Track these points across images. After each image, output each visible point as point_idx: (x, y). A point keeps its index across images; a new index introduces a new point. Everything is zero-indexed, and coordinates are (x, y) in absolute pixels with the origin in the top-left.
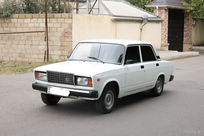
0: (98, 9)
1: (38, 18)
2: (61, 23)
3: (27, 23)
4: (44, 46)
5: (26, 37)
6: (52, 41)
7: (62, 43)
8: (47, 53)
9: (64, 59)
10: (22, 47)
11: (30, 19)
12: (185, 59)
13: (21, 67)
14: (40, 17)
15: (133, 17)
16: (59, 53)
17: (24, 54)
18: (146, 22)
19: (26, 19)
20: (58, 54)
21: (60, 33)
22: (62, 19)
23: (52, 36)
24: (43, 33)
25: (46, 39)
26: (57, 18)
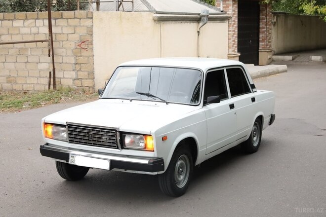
0: (132, 2)
1: (36, 19)
2: (75, 27)
3: (18, 28)
4: (48, 64)
5: (17, 50)
6: (61, 56)
7: (77, 58)
8: (53, 75)
9: (82, 84)
10: (12, 66)
11: (22, 21)
12: (268, 78)
13: (12, 99)
14: (39, 17)
15: (186, 14)
16: (73, 74)
17: (15, 78)
18: (205, 22)
19: (16, 21)
20: (70, 77)
21: (74, 43)
22: (76, 20)
23: (59, 48)
24: (46, 44)
25: (51, 53)
26: (67, 19)
